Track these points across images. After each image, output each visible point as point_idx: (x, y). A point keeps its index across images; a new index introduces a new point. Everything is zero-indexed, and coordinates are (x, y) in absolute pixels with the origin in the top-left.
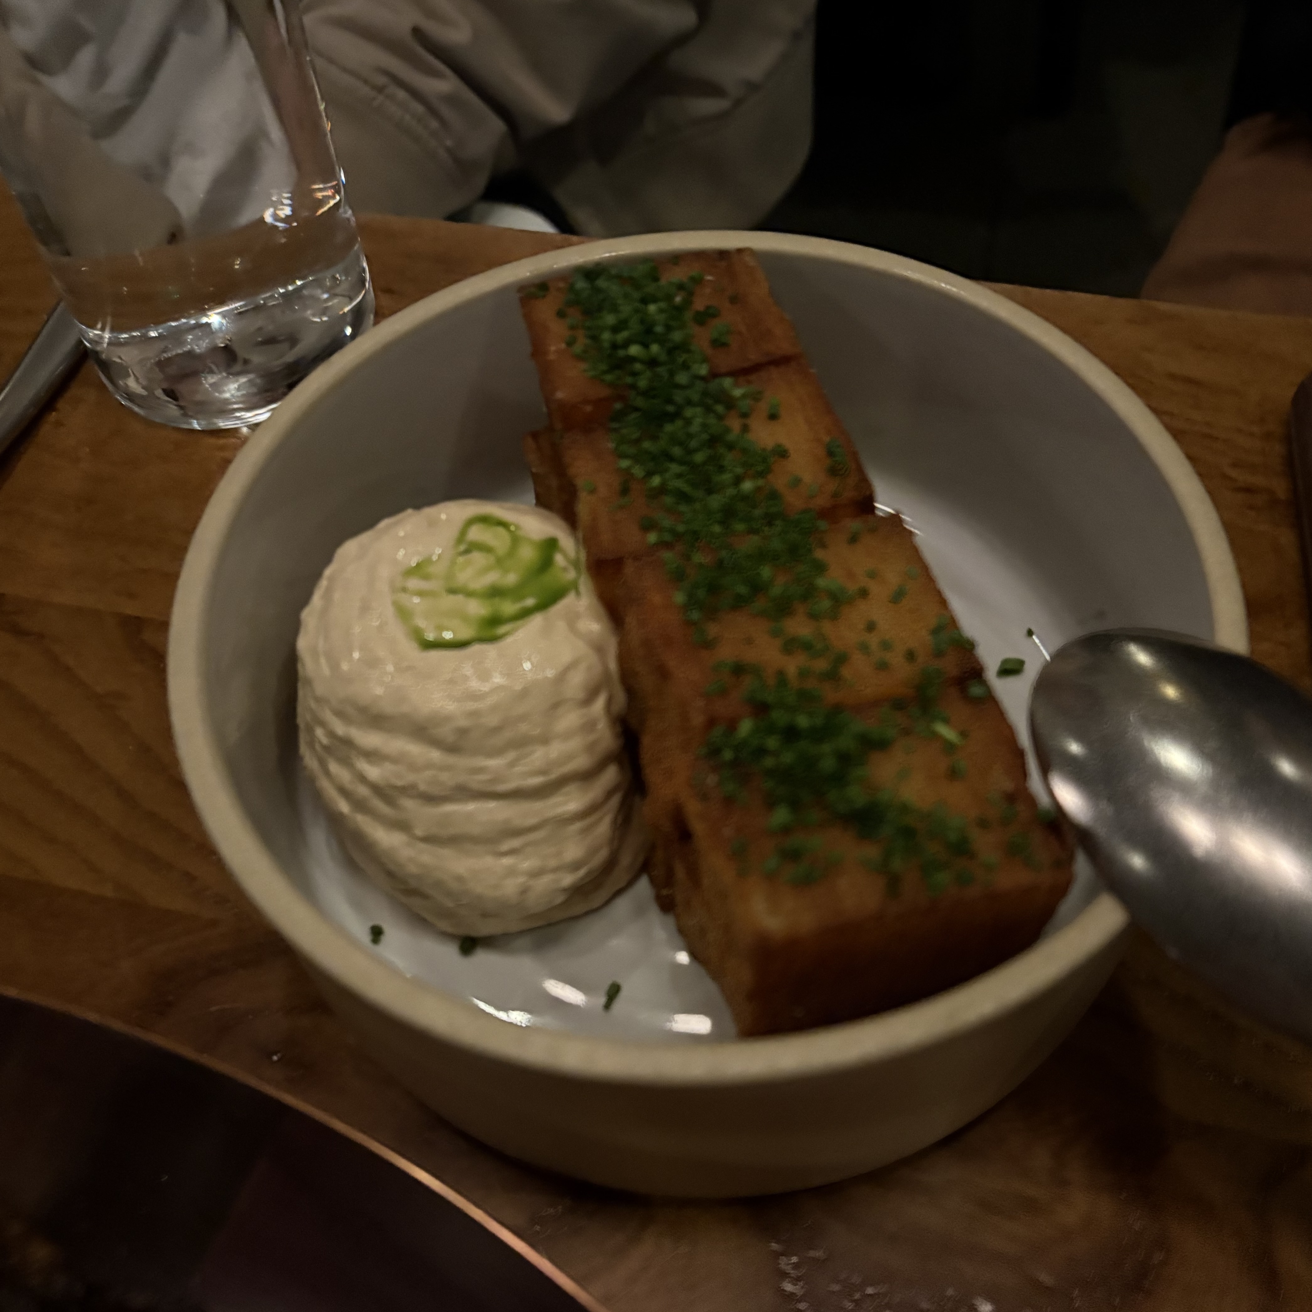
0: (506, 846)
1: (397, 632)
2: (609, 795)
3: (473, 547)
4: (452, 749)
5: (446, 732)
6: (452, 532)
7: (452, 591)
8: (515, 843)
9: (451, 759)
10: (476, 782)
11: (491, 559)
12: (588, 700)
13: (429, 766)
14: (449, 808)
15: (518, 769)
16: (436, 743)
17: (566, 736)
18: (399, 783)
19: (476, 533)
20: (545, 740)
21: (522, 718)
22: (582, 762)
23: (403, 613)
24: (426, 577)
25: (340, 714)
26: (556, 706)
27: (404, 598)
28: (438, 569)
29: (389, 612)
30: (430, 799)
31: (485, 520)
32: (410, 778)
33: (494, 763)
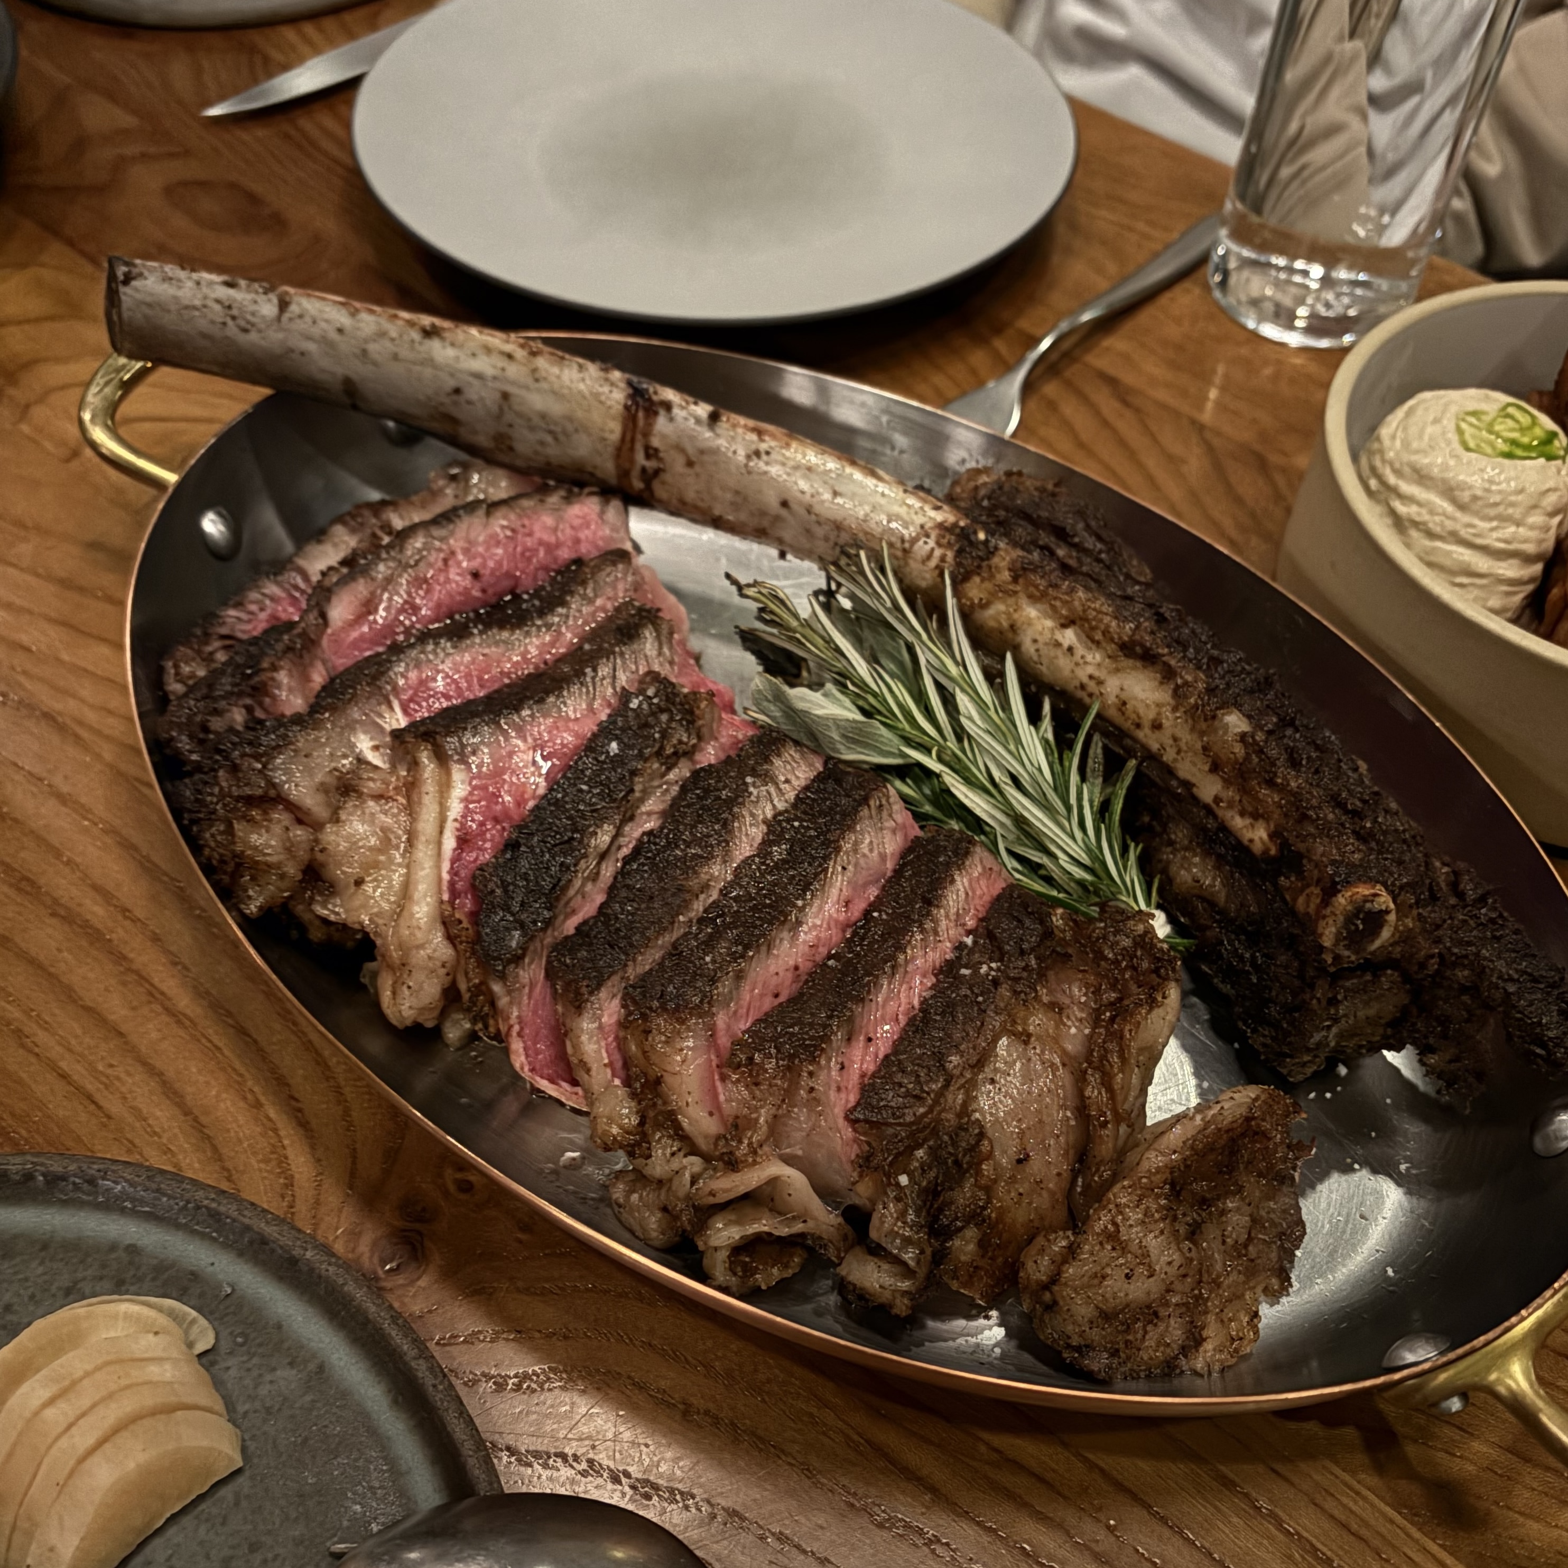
0: (1459, 580)
1: (1453, 436)
2: (1531, 580)
3: (1509, 416)
4: (1462, 507)
5: (1465, 496)
6: (1500, 406)
7: (1490, 432)
8: (1465, 580)
9: (1458, 514)
10: (1464, 533)
11: (1517, 426)
12: (1552, 515)
13: (1444, 514)
14: (1439, 544)
15: (1495, 535)
16: (1454, 501)
17: (1532, 528)
18: (1417, 519)
19: (1511, 410)
20: (1518, 525)
21: (1512, 505)
22: (1530, 548)
23: (1460, 432)
24: (1479, 420)
25: (1398, 473)
26: (1535, 507)
27: (1464, 426)
28: (1487, 418)
29: (1452, 426)
30: (1431, 535)
31: (1519, 407)
32: (1426, 517)
33: (1484, 525)
